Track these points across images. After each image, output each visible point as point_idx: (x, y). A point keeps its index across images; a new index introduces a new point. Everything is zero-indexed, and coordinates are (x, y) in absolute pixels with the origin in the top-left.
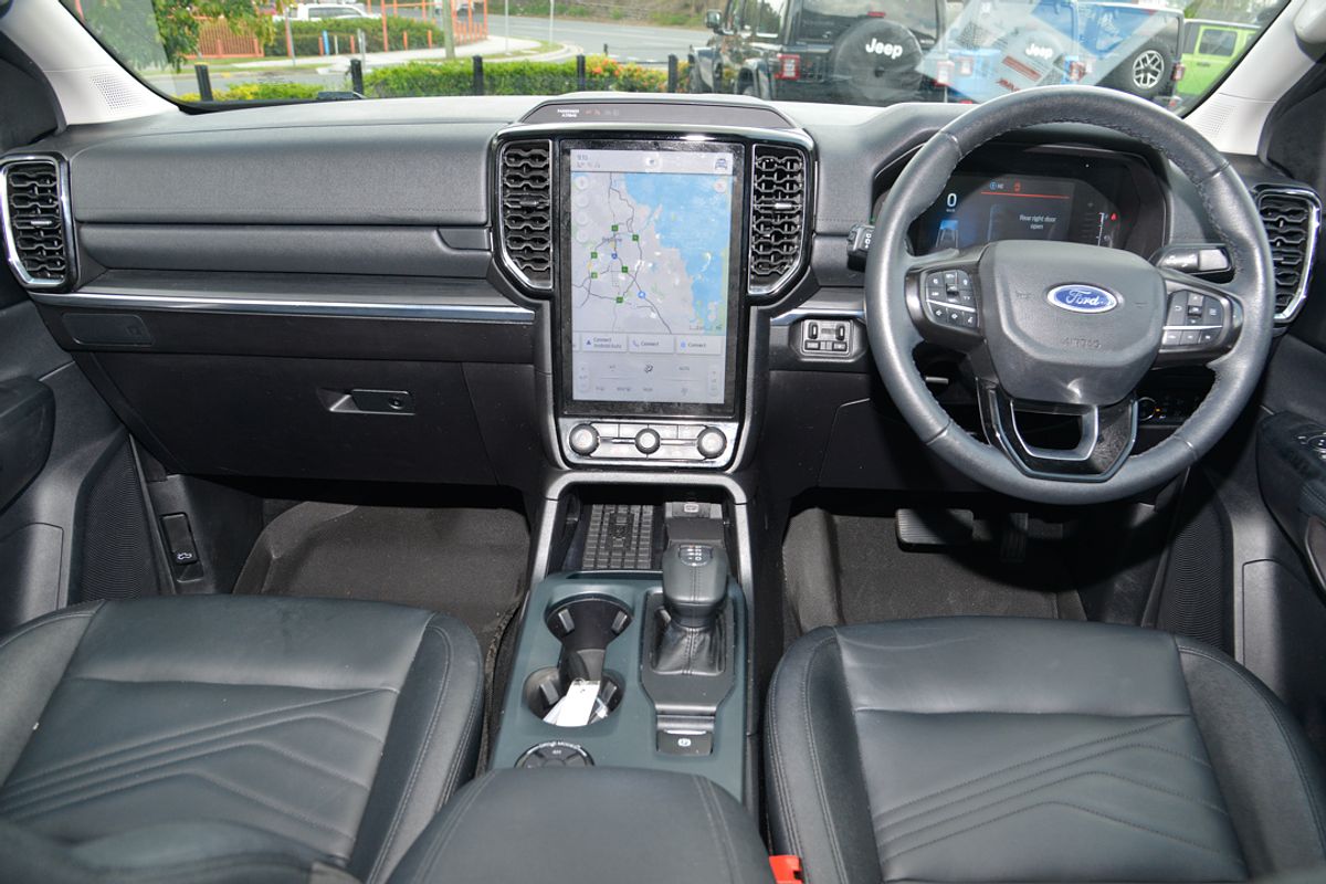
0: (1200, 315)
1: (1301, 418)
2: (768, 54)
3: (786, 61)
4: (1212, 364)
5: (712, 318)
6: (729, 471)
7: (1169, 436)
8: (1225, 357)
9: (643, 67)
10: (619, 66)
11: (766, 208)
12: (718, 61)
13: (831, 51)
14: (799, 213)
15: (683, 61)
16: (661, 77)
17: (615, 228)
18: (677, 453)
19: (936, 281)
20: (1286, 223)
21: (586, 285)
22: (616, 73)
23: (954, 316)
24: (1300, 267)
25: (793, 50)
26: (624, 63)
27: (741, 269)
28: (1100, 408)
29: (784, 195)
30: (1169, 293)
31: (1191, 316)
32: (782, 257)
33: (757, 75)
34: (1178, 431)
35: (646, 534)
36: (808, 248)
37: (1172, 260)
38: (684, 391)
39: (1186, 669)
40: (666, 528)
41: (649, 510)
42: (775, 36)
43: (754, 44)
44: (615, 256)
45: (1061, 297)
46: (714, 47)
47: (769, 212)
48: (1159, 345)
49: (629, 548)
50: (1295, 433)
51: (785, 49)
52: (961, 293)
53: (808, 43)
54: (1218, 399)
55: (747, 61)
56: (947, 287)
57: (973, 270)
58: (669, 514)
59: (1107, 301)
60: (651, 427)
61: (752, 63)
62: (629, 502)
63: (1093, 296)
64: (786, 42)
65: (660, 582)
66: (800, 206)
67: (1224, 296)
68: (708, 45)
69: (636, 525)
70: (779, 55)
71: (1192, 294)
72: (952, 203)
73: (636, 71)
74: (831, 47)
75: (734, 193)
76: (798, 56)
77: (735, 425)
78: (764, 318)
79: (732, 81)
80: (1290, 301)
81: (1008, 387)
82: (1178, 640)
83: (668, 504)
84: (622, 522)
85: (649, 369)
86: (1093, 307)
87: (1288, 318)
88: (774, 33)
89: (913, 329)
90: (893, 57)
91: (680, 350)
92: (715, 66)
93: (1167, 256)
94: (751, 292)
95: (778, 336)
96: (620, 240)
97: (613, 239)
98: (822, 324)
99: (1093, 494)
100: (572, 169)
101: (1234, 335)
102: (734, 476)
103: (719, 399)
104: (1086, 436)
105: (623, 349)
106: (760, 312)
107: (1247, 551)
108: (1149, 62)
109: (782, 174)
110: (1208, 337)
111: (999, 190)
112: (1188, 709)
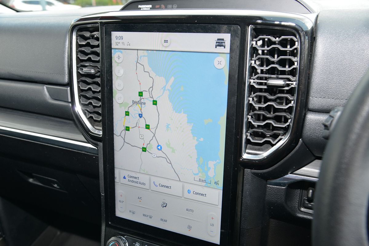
5: (211, 174)
11: (261, 84)
14: (292, 89)
17: (141, 94)
21: (123, 135)
27: (236, 136)
36: (300, 123)
44: (141, 116)
47: (265, 87)
66: (294, 83)
91: (187, 195)
96: (144, 104)
97: (140, 103)
100: (113, 47)
103: (217, 240)
105: (147, 186)
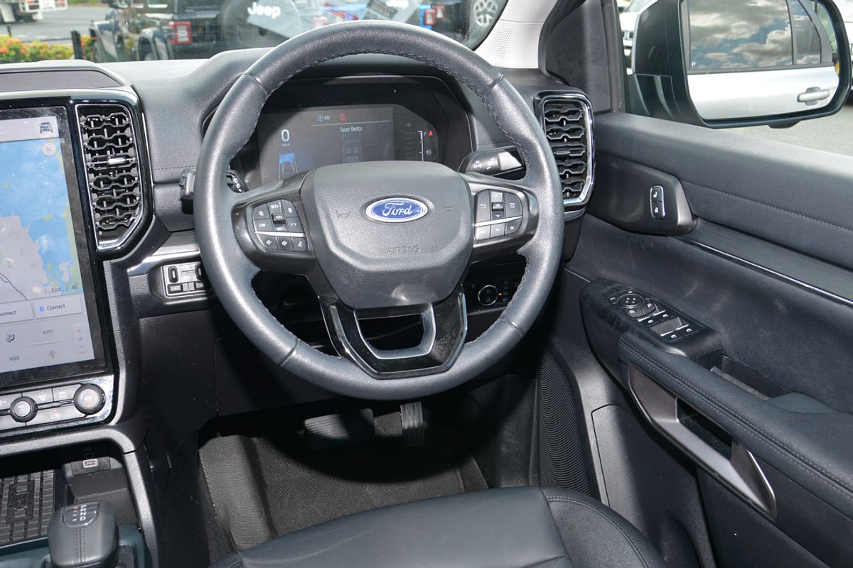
0: (503, 210)
1: (610, 282)
2: (164, 22)
3: (178, 28)
4: (521, 250)
5: (65, 278)
6: (113, 423)
7: (496, 320)
8: (530, 243)
9: (49, 44)
10: (24, 45)
12: (119, 33)
13: (218, 15)
14: (134, 165)
15: (85, 36)
16: (67, 52)
18: (56, 416)
19: (261, 213)
20: (567, 122)
22: (22, 51)
23: (284, 243)
24: (585, 158)
25: (183, 18)
26: (29, 42)
27: (86, 227)
28: (435, 304)
29: (117, 151)
30: (474, 194)
31: (497, 212)
32: (127, 209)
33: (154, 42)
34: (504, 313)
35: (49, 498)
36: (149, 197)
37: (478, 165)
38: (52, 354)
39: (556, 515)
40: (69, 488)
41: (50, 474)
42: (164, 6)
43: (150, 15)
45: (378, 211)
46: (112, 20)
47: (105, 168)
48: (471, 242)
49: (31, 516)
50: (606, 296)
51: (176, 17)
52: (288, 221)
53: (196, 10)
54: (531, 280)
55: (144, 30)
56: (273, 216)
57: (296, 198)
58: (69, 474)
59: (420, 209)
60: (24, 394)
61: (148, 32)
62: (29, 471)
63: (406, 206)
64: (176, 11)
65: (46, 549)
66: (134, 159)
67: (521, 190)
68: (107, 18)
69: (37, 491)
70: (172, 23)
71: (493, 193)
72: (286, 137)
73: (41, 47)
74: (218, 12)
75: (65, 155)
76: (189, 23)
77: (111, 378)
78: (120, 271)
79: (133, 50)
80: (583, 186)
81: (346, 300)
82: (545, 492)
83: (68, 466)
84: (22, 490)
85: (11, 338)
86: (407, 216)
87: (583, 202)
88: (164, 3)
89: (246, 261)
90: (274, 17)
91: (39, 314)
92: (116, 38)
93: (474, 162)
94: (100, 248)
95: (138, 285)
98: (180, 267)
99: (439, 383)
101: (534, 222)
102: (119, 426)
103: (89, 355)
104: (427, 331)
106: (113, 265)
107: (592, 400)
108: (485, 5)
109: (112, 131)
110: (512, 228)
111: (326, 122)
112: (562, 550)
